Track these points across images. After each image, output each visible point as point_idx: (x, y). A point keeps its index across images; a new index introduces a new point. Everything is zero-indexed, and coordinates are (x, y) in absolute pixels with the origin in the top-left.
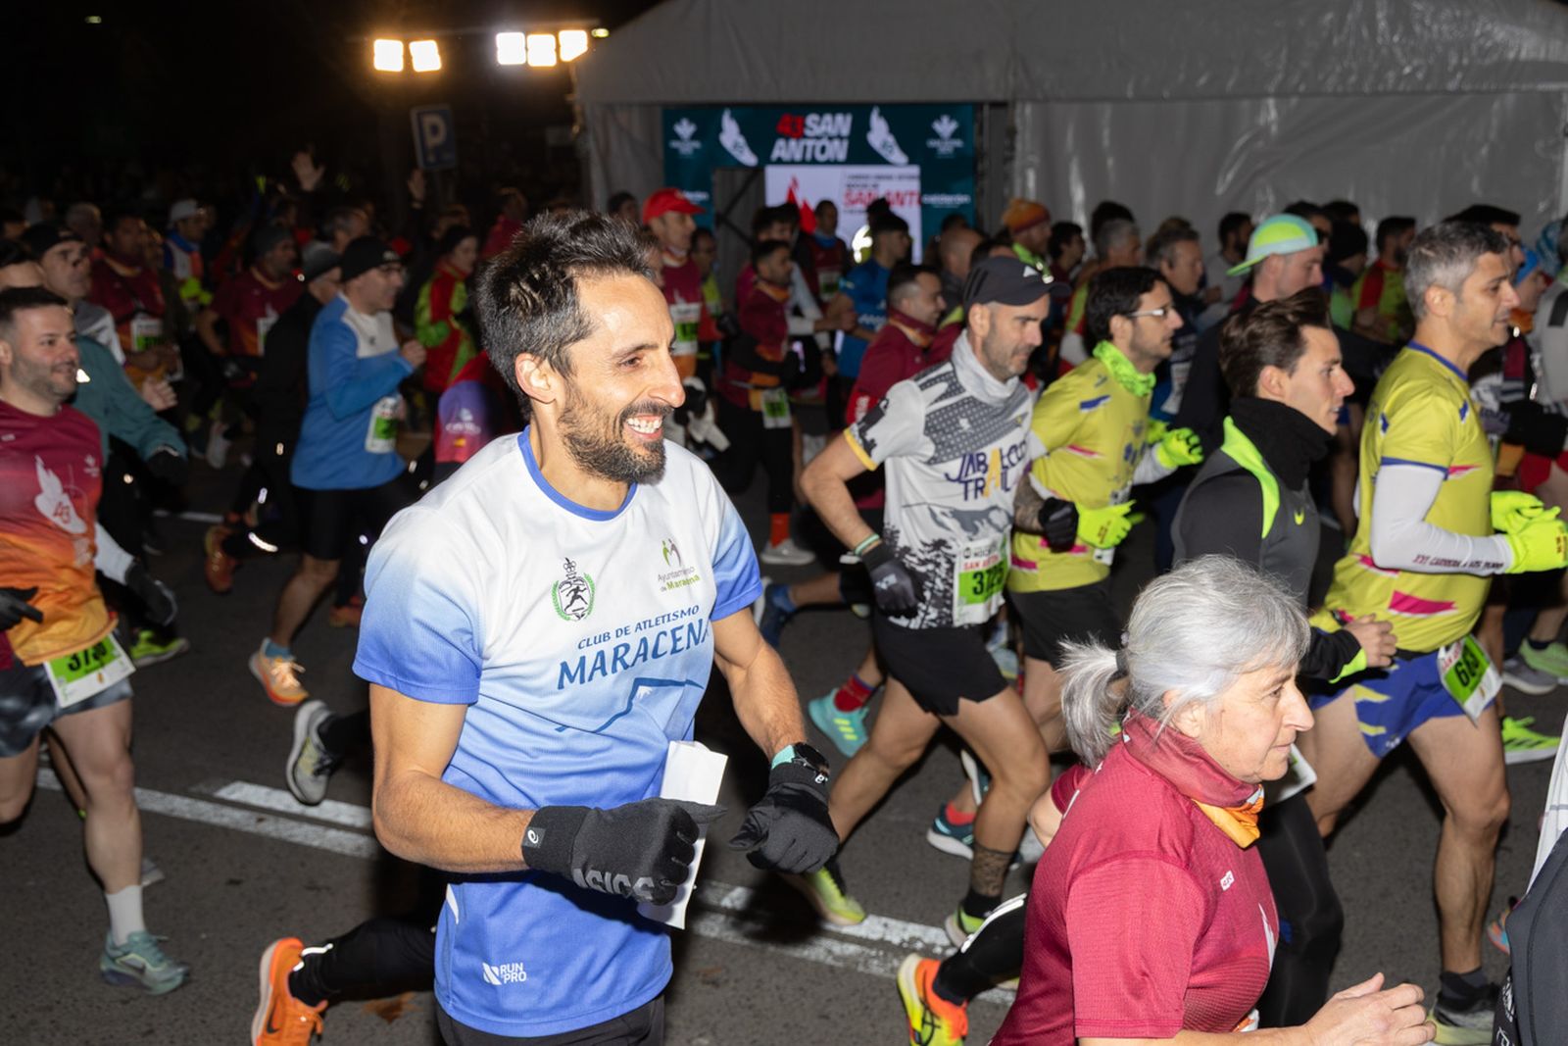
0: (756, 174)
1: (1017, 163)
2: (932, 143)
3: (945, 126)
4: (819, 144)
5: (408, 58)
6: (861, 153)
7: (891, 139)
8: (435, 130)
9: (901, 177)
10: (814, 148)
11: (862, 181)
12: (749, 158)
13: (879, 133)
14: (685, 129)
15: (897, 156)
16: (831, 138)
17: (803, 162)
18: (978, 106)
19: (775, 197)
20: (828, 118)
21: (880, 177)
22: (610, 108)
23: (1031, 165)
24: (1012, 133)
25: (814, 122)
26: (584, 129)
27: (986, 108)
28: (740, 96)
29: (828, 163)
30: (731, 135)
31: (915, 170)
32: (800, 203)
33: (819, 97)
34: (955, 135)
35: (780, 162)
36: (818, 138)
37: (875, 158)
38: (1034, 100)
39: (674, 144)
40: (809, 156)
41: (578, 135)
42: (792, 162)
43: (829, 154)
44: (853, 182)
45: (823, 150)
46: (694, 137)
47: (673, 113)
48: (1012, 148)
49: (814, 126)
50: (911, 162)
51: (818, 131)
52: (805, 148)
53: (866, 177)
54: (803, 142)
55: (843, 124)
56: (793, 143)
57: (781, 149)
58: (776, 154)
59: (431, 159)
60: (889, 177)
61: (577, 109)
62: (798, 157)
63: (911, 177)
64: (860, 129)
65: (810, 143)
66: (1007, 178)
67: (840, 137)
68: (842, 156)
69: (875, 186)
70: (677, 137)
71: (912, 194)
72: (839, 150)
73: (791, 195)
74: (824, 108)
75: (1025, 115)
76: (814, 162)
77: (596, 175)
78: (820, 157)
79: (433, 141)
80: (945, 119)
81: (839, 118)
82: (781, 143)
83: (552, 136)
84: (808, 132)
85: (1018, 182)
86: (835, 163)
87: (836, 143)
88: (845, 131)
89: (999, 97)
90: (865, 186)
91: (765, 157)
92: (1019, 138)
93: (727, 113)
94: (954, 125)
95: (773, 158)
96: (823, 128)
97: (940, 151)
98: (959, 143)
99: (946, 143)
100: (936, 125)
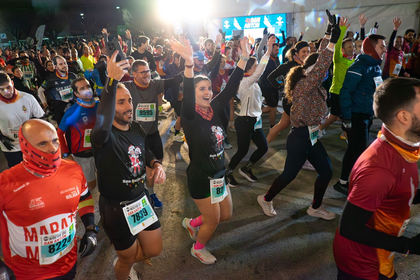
0: (242, 31)
1: (295, 26)
2: (277, 23)
4: (254, 24)
7: (268, 22)
8: (178, 26)
12: (239, 28)
13: (266, 21)
14: (227, 22)
15: (270, 26)
16: (256, 23)
17: (251, 28)
20: (255, 18)
25: (252, 19)
28: (238, 15)
29: (256, 28)
30: (236, 23)
32: (251, 37)
33: (253, 14)
35: (246, 28)
38: (298, 12)
39: (225, 26)
40: (252, 27)
42: (248, 28)
43: (256, 26)
46: (228, 24)
47: (224, 19)
48: (294, 23)
50: (273, 27)
54: (250, 24)
55: (258, 19)
56: (248, 24)
59: (177, 32)
64: (262, 21)
65: (252, 24)
67: (258, 23)
68: (259, 27)
70: (225, 24)
72: (258, 25)
74: (255, 16)
75: (296, 16)
76: (253, 28)
78: (254, 27)
80: (280, 17)
81: (258, 18)
82: (246, 24)
84: (251, 22)
85: (295, 30)
88: (259, 21)
91: (243, 28)
92: (295, 20)
93: (235, 18)
94: (282, 18)
95: (244, 28)
96: (254, 20)
97: (279, 24)
98: (283, 22)
99: (280, 22)
100: (278, 18)
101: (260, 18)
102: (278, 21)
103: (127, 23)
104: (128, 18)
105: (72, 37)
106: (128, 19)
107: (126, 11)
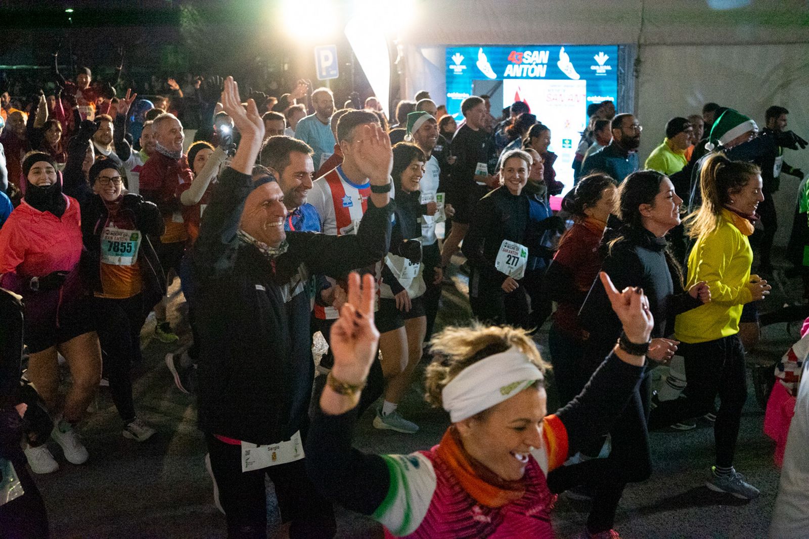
1: (640, 80)
2: (593, 68)
3: (601, 58)
4: (530, 67)
6: (554, 72)
7: (571, 65)
8: (327, 59)
9: (576, 86)
10: (528, 69)
11: (557, 88)
12: (492, 75)
13: (564, 62)
14: (458, 58)
15: (574, 75)
16: (537, 64)
17: (522, 77)
18: (621, 46)
19: (508, 101)
20: (536, 53)
22: (418, 47)
23: (648, 80)
24: (638, 62)
27: (626, 47)
28: (487, 41)
29: (535, 78)
30: (482, 62)
31: (584, 82)
33: (531, 42)
34: (606, 64)
35: (509, 77)
36: (530, 64)
37: (561, 76)
40: (525, 75)
42: (516, 78)
43: (536, 74)
44: (551, 88)
45: (532, 72)
46: (462, 63)
47: (451, 50)
48: (638, 71)
49: (528, 57)
50: (581, 78)
51: (530, 61)
52: (523, 69)
53: (559, 86)
54: (522, 66)
55: (544, 56)
56: (516, 66)
58: (507, 73)
59: (324, 74)
60: (568, 86)
62: (519, 75)
63: (582, 86)
64: (554, 59)
65: (525, 67)
67: (543, 64)
68: (543, 75)
69: (564, 91)
70: (454, 63)
71: (582, 96)
72: (542, 71)
73: (517, 96)
74: (533, 47)
76: (528, 77)
78: (530, 75)
79: (325, 64)
80: (601, 54)
81: (542, 52)
82: (509, 67)
86: (539, 78)
87: (540, 67)
88: (546, 61)
90: (558, 91)
91: (501, 75)
92: (642, 64)
93: (481, 50)
94: (606, 57)
95: (505, 75)
96: (533, 58)
97: (598, 72)
98: (609, 68)
99: (602, 67)
100: (596, 57)
101: (548, 52)
102: (597, 64)
103: (189, 41)
104: (195, 28)
105: (35, 67)
106: (193, 31)
107: (190, 8)
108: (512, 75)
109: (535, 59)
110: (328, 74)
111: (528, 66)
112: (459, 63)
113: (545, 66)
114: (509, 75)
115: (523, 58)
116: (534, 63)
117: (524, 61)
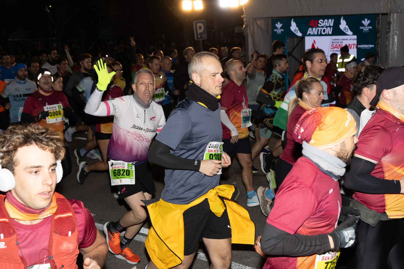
0: (302, 40)
1: (391, 34)
2: (361, 28)
3: (366, 22)
4: (323, 29)
5: (193, 6)
6: (337, 31)
7: (347, 27)
8: (200, 28)
9: (350, 39)
10: (321, 30)
11: (337, 41)
12: (299, 34)
13: (343, 25)
14: (279, 25)
15: (350, 32)
16: (327, 27)
17: (318, 35)
18: (378, 15)
19: (308, 46)
20: (326, 20)
21: (344, 40)
22: (255, 19)
23: (395, 35)
24: (389, 23)
25: (321, 22)
26: (246, 26)
27: (380, 15)
28: (297, 14)
29: (326, 35)
30: (294, 27)
31: (355, 37)
32: (316, 48)
33: (323, 14)
34: (369, 25)
35: (310, 35)
36: (323, 27)
37: (342, 33)
38: (396, 13)
39: (275, 30)
40: (319, 33)
41: (245, 28)
42: (314, 35)
43: (326, 32)
44: (334, 41)
45: (324, 31)
46: (281, 28)
47: (275, 20)
48: (389, 29)
49: (322, 23)
50: (354, 34)
51: (323, 25)
52: (318, 30)
53: (339, 40)
54: (317, 29)
55: (331, 22)
56: (314, 29)
57: (310, 31)
58: (308, 32)
59: (199, 37)
60: (347, 40)
61: (245, 19)
62: (316, 33)
63: (354, 39)
64: (337, 23)
65: (320, 29)
66: (387, 38)
67: (330, 27)
68: (330, 33)
69: (342, 42)
70: (277, 28)
71: (354, 45)
72: (329, 30)
73: (313, 46)
74: (324, 17)
75: (394, 17)
76: (321, 35)
77: (250, 40)
78: (323, 33)
79: (200, 31)
80: (366, 20)
81: (330, 20)
82: (310, 29)
83: (237, 30)
85: (391, 39)
86: (328, 35)
87: (329, 28)
88: (332, 25)
89: (385, 12)
90: (338, 42)
91: (305, 34)
92: (392, 25)
93: (293, 20)
94: (369, 21)
96: (324, 24)
97: (364, 30)
98: (371, 27)
99: (366, 27)
100: (363, 22)
101: (333, 20)
102: (363, 25)
108: (312, 33)
109: (325, 24)
110: (201, 37)
111: (321, 28)
112: (279, 28)
113: (332, 28)
114: (310, 34)
115: (319, 23)
116: (325, 26)
117: (319, 25)
